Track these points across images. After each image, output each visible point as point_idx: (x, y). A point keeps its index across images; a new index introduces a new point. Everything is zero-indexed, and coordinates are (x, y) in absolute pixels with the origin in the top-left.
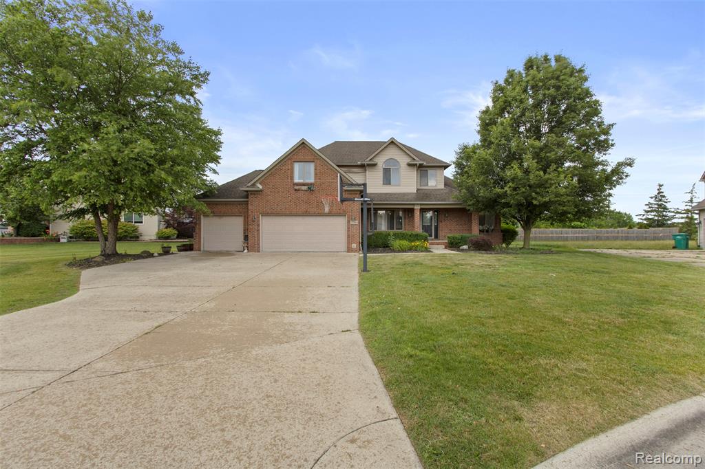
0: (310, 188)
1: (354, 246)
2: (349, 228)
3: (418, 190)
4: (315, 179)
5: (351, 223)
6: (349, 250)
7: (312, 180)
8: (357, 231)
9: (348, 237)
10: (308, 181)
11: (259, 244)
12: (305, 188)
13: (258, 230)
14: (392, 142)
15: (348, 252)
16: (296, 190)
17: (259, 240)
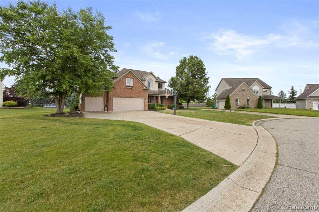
0: (132, 88)
1: (146, 108)
2: (144, 102)
3: (158, 90)
4: (133, 85)
5: (145, 100)
6: (145, 110)
7: (132, 85)
8: (147, 103)
9: (144, 105)
10: (131, 85)
11: (113, 108)
12: (130, 88)
13: (113, 103)
14: (151, 73)
15: (144, 110)
16: (127, 88)
17: (113, 107)
